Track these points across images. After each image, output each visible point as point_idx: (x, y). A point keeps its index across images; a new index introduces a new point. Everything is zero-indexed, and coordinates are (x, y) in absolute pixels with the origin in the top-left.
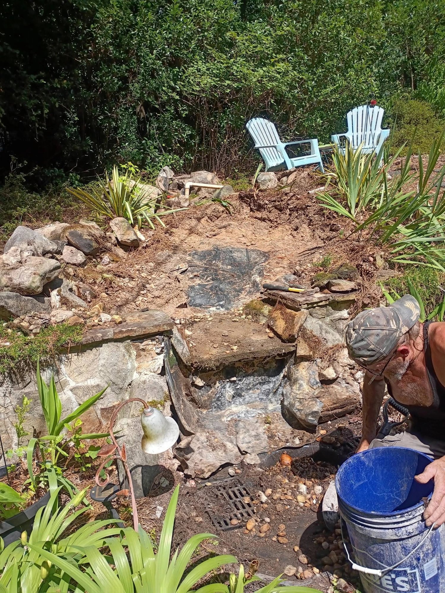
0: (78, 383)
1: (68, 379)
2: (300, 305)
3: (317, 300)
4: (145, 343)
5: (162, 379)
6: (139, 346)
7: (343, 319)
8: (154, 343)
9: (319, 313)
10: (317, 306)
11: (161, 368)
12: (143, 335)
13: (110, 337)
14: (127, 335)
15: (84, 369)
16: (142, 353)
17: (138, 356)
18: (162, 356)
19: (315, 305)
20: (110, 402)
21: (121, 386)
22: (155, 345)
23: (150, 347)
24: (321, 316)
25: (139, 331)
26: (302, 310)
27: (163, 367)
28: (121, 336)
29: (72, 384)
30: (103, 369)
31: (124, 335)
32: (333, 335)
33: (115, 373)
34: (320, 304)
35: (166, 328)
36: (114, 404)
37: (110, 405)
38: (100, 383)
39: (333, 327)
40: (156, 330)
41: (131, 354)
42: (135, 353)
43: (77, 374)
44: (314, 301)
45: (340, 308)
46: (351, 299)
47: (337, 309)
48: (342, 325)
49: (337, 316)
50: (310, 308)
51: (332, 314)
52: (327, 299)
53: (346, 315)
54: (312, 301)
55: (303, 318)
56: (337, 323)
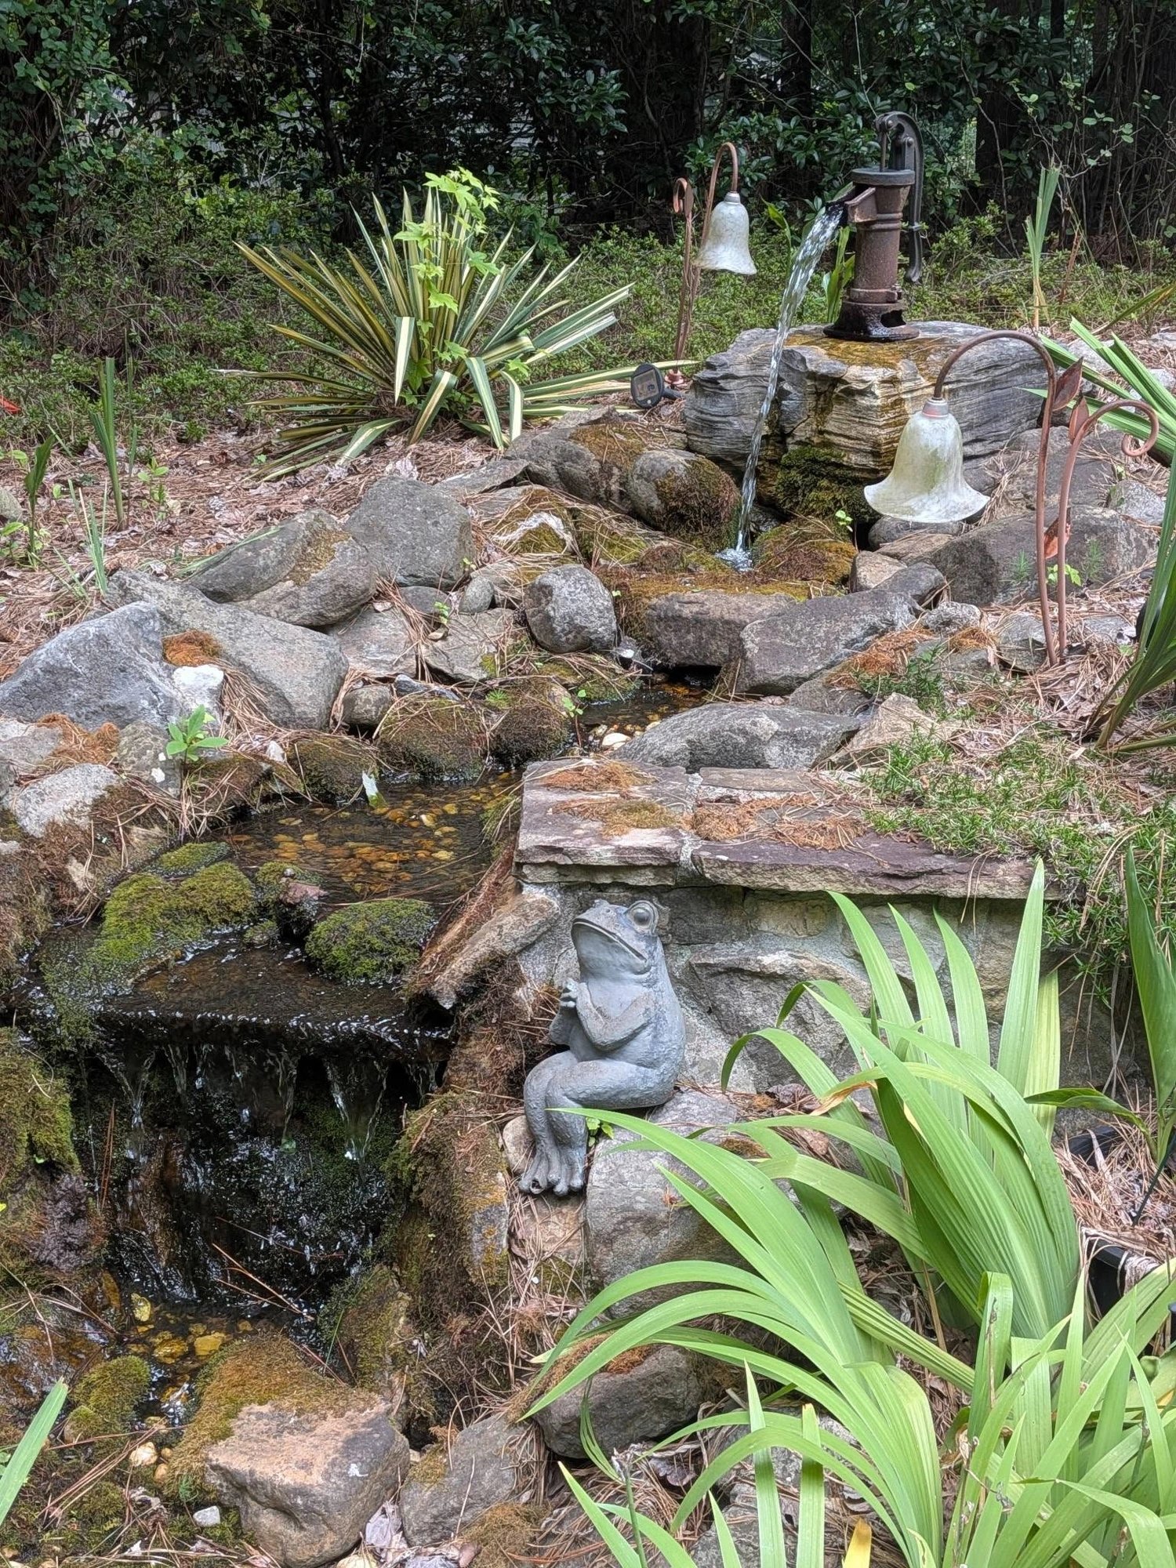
2: (518, 865)
7: (754, 975)
10: (615, 884)
19: (605, 879)
26: (527, 890)
34: (633, 880)
39: (698, 999)
44: (593, 861)
45: (753, 916)
46: (793, 886)
47: (737, 922)
48: (747, 1001)
49: (725, 954)
50: (581, 886)
51: (705, 938)
52: (666, 863)
53: (775, 959)
54: (582, 861)
55: (515, 926)
56: (722, 986)
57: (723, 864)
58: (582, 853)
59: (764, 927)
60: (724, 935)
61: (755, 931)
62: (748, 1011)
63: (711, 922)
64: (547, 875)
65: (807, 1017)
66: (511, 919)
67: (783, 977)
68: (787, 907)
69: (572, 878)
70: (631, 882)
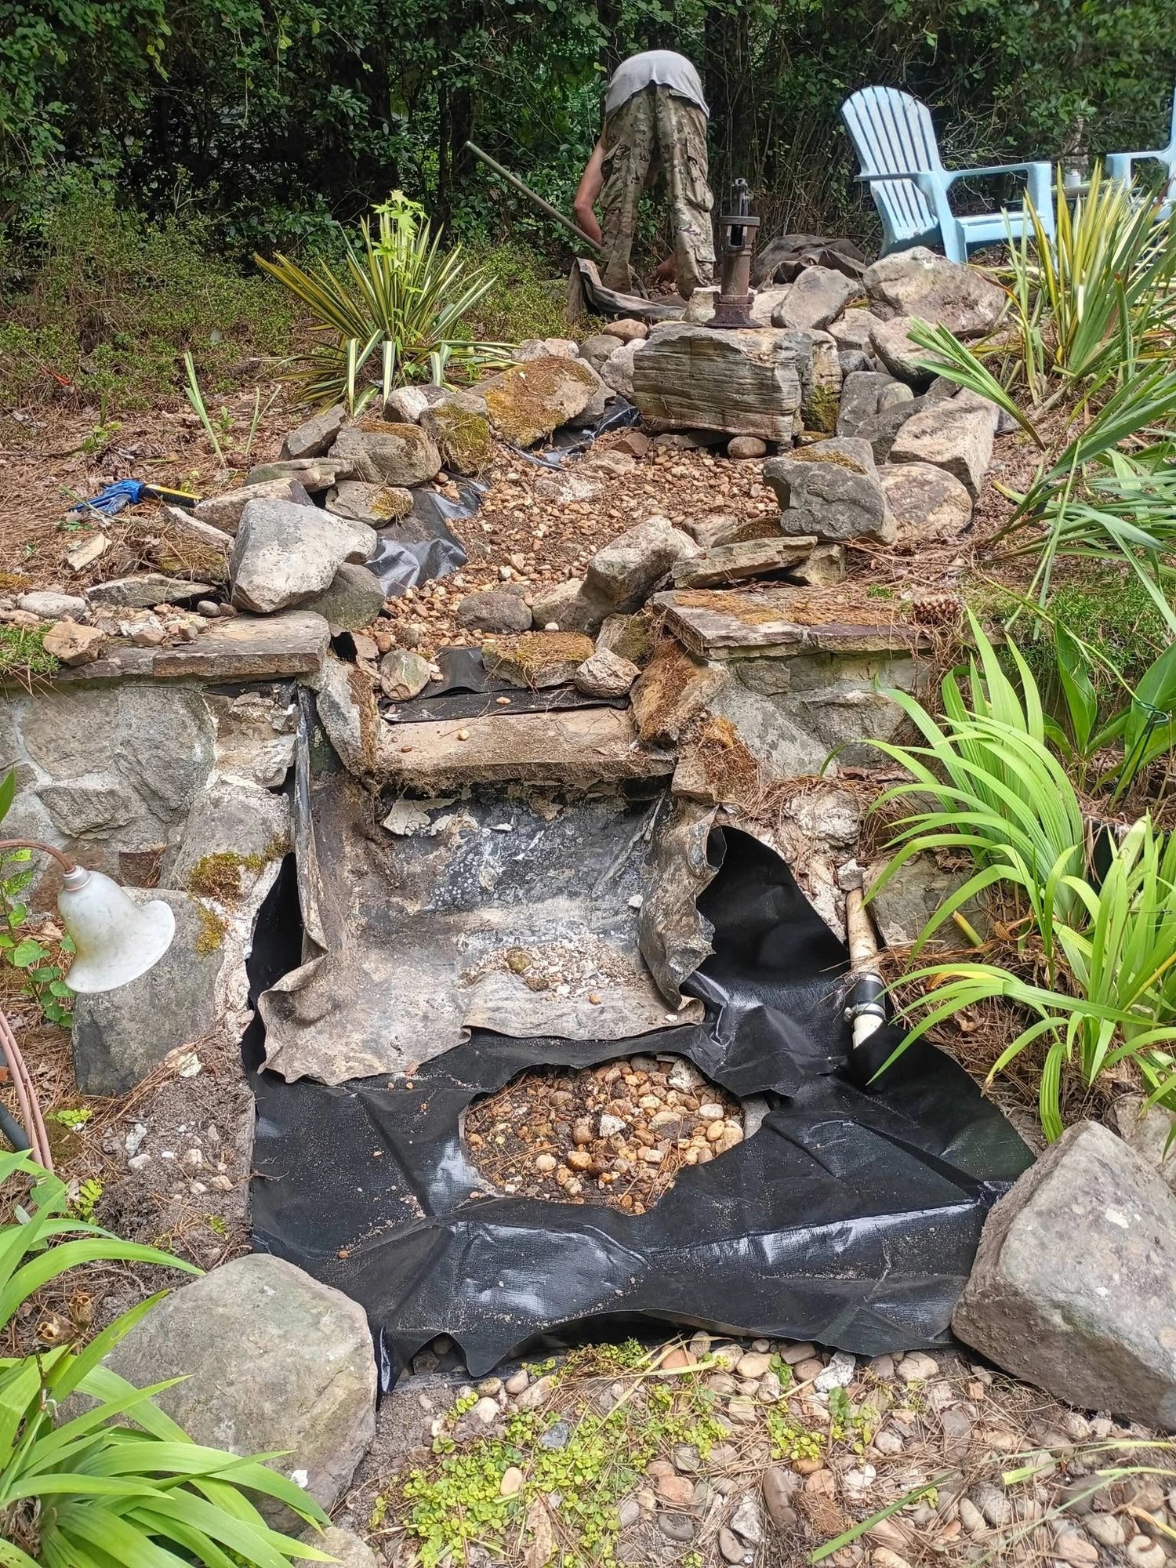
0: (57, 778)
1: (33, 766)
2: (706, 649)
3: (761, 641)
4: (243, 699)
5: (273, 802)
6: (225, 705)
7: (841, 705)
8: (269, 702)
9: (768, 677)
10: (761, 657)
11: (285, 770)
12: (237, 677)
13: (144, 670)
14: (189, 670)
15: (75, 745)
16: (234, 725)
17: (225, 731)
18: (288, 741)
19: (756, 654)
20: (146, 840)
21: (173, 805)
22: (269, 708)
23: (256, 713)
24: (773, 690)
25: (222, 665)
26: (711, 664)
27: (292, 772)
28: (172, 671)
29: (44, 780)
30: (125, 752)
31: (183, 670)
32: (804, 746)
33: (157, 766)
34: (773, 653)
35: (298, 666)
36: (155, 847)
37: (145, 848)
38: (117, 787)
39: (806, 723)
40: (271, 668)
41: (203, 721)
42: (215, 721)
43: (56, 756)
44: (752, 643)
45: (838, 670)
46: (870, 648)
47: (828, 675)
48: (836, 723)
49: (825, 694)
50: (738, 660)
51: (810, 687)
52: (793, 640)
53: (854, 695)
54: (745, 643)
55: (709, 687)
56: (822, 715)
57: (830, 638)
58: (745, 639)
59: (844, 676)
60: (821, 683)
61: (837, 680)
62: (837, 728)
63: (814, 675)
64: (723, 654)
65: (870, 728)
66: (706, 683)
67: (857, 705)
68: (857, 663)
69: (736, 655)
70: (772, 654)
